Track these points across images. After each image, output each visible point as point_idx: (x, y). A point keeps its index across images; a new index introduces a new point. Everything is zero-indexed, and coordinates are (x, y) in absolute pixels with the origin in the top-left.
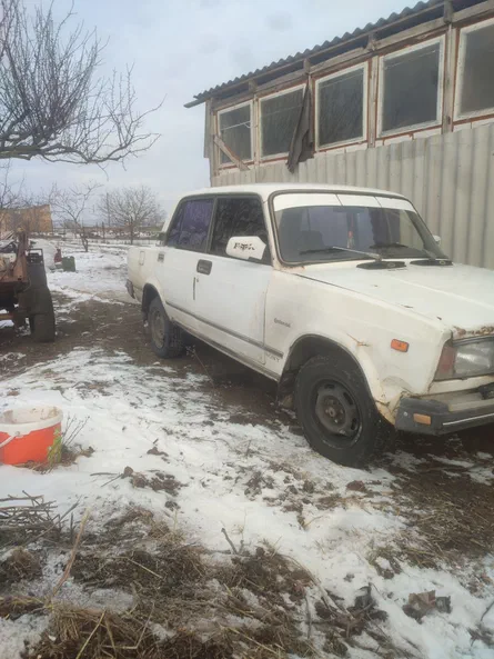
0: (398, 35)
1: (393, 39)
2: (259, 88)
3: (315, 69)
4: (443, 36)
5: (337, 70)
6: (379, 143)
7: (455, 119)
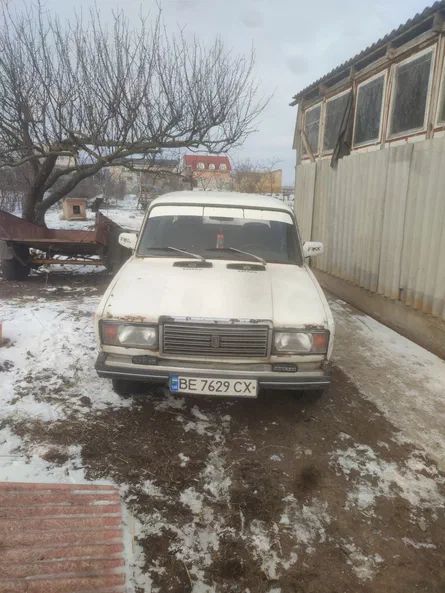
0: (407, 44)
1: (404, 48)
2: (327, 91)
3: (358, 75)
4: (435, 45)
5: (370, 77)
6: (387, 145)
7: (436, 126)
